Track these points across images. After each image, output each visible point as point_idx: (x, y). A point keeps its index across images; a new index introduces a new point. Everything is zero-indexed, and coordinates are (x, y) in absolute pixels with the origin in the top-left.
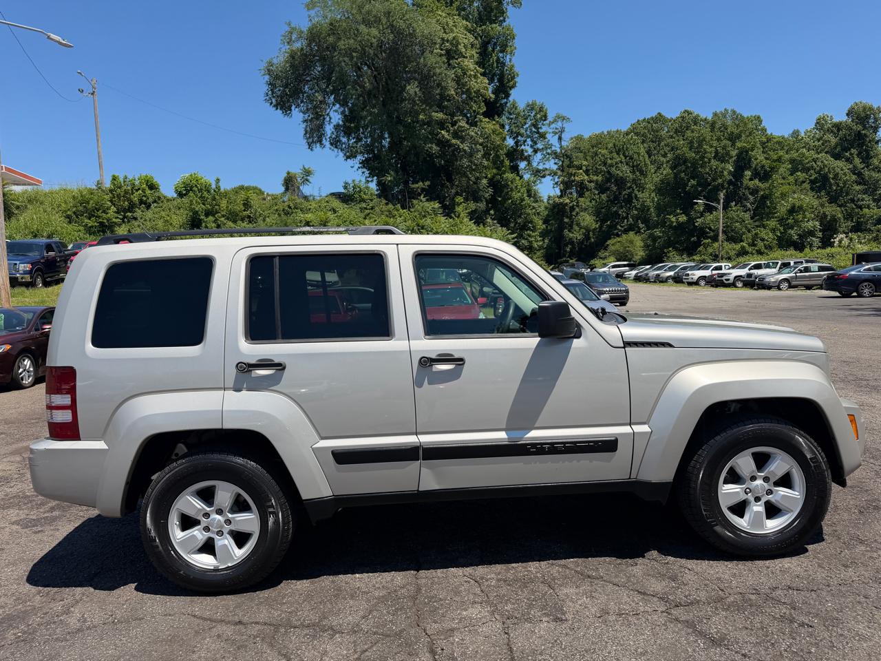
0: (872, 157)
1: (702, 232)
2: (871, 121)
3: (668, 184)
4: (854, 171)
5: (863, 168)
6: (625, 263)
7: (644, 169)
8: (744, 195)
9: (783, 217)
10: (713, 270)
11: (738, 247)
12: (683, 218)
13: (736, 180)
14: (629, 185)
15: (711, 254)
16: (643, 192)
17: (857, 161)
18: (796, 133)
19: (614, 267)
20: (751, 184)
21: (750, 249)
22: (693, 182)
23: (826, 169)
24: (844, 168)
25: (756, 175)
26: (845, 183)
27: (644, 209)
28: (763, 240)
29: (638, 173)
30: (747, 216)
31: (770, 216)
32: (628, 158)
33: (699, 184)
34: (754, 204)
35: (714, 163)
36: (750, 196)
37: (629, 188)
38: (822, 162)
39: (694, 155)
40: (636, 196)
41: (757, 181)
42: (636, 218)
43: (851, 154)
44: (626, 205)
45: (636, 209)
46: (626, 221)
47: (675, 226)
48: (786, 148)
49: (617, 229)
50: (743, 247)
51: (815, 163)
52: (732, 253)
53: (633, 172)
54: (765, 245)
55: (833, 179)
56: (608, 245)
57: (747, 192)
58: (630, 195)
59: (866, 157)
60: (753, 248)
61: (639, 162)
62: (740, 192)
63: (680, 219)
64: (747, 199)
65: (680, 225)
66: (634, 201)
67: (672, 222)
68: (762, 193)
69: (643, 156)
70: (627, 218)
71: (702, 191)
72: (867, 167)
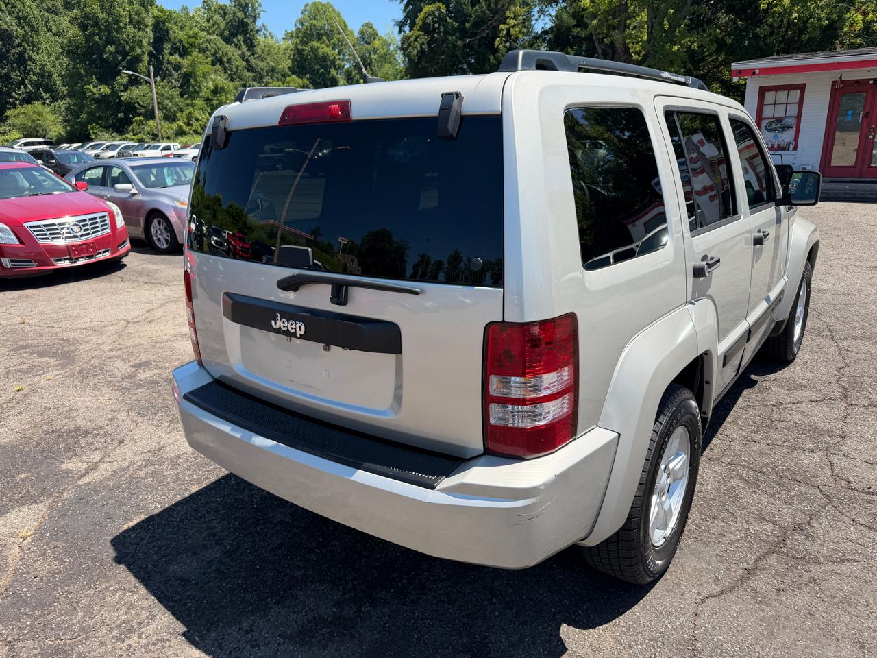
0: (255, 46)
1: (131, 108)
2: (250, 9)
3: (78, 47)
4: (242, 56)
5: (250, 56)
6: (41, 140)
7: (34, 24)
8: (167, 69)
9: (208, 97)
10: (162, 150)
11: (175, 126)
12: (105, 90)
13: (157, 52)
14: (17, 41)
15: (149, 133)
16: (38, 54)
17: (244, 48)
18: (185, 10)
19: (26, 144)
20: (172, 58)
21: (187, 129)
22: (110, 48)
23: (221, 52)
24: (234, 53)
25: (175, 50)
26: (237, 68)
27: (44, 75)
28: (197, 120)
29: (27, 28)
30: (176, 92)
31: (196, 94)
32: (10, 6)
33: (118, 52)
34: (178, 81)
35: (130, 29)
36: (174, 72)
37: (20, 45)
38: (216, 44)
39: (106, 16)
40: (30, 58)
41: (177, 56)
42: (37, 86)
43: (238, 41)
44: (19, 67)
45: (35, 74)
46: (22, 87)
47: (98, 98)
48: (180, 24)
49: (12, 97)
50: (180, 127)
51: (209, 43)
52: (171, 133)
53: (20, 25)
54: (200, 125)
55: (227, 62)
56: (7, 117)
57: (170, 68)
58: (21, 54)
59: (251, 45)
60: (190, 127)
61: (26, 14)
62: (163, 67)
63: (102, 90)
64: (171, 75)
65: (104, 97)
66: (29, 62)
67: (94, 94)
68: (185, 70)
69: (30, 7)
70: (22, 82)
71: (122, 60)
72: (253, 54)
